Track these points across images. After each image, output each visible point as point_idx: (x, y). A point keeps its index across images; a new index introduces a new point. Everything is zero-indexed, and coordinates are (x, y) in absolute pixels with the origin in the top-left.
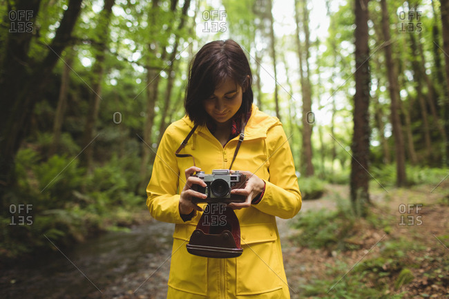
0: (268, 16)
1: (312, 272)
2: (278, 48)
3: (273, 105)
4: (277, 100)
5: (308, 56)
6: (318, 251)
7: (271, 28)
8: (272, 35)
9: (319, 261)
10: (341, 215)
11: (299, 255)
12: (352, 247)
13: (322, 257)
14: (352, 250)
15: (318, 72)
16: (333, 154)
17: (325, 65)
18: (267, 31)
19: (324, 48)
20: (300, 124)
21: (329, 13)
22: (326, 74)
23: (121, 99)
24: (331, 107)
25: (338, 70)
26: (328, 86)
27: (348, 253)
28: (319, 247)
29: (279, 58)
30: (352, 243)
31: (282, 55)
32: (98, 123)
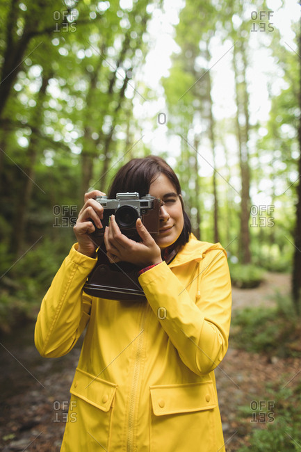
0: (207, 97)
1: (250, 383)
2: (217, 131)
3: (210, 188)
4: (214, 184)
5: (247, 139)
6: (257, 356)
7: (210, 110)
8: (211, 117)
9: (257, 369)
10: (281, 313)
11: (236, 360)
12: (294, 354)
13: (261, 363)
14: (294, 357)
15: (257, 155)
16: (272, 240)
17: (265, 148)
18: (206, 113)
19: (264, 132)
20: (239, 209)
21: (270, 96)
22: (266, 158)
23: (55, 180)
24: (270, 192)
25: (278, 154)
26: (268, 171)
27: (290, 360)
28: (258, 350)
29: (217, 141)
30: (295, 350)
31: (221, 138)
32: (32, 204)
